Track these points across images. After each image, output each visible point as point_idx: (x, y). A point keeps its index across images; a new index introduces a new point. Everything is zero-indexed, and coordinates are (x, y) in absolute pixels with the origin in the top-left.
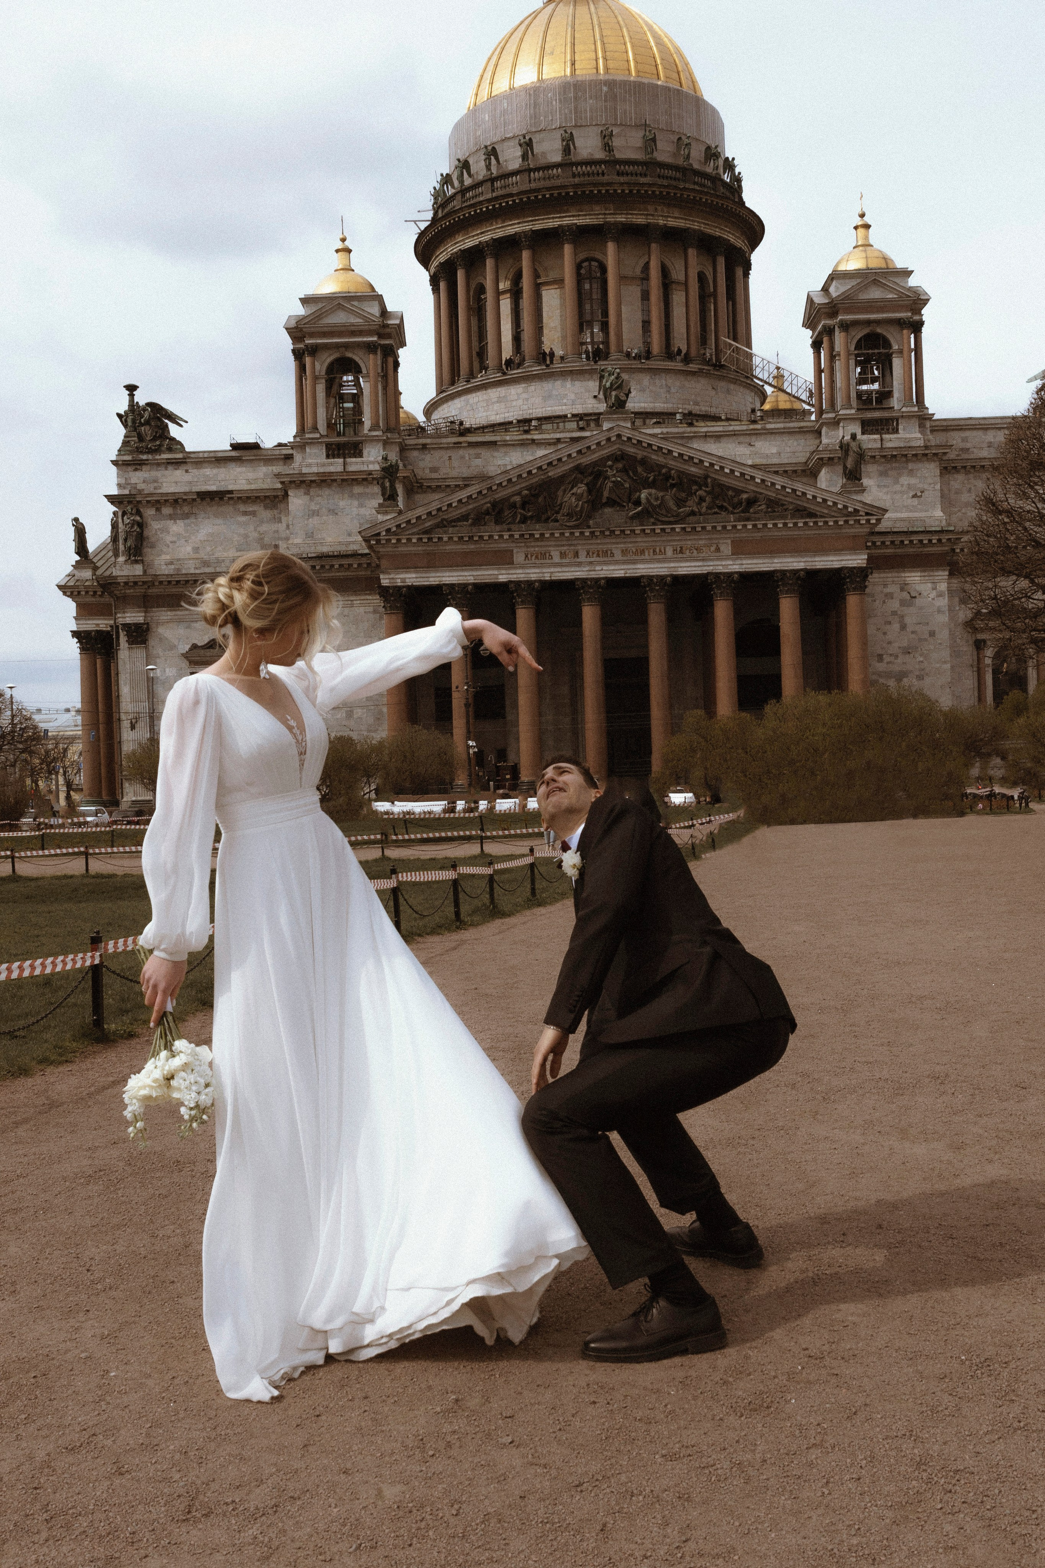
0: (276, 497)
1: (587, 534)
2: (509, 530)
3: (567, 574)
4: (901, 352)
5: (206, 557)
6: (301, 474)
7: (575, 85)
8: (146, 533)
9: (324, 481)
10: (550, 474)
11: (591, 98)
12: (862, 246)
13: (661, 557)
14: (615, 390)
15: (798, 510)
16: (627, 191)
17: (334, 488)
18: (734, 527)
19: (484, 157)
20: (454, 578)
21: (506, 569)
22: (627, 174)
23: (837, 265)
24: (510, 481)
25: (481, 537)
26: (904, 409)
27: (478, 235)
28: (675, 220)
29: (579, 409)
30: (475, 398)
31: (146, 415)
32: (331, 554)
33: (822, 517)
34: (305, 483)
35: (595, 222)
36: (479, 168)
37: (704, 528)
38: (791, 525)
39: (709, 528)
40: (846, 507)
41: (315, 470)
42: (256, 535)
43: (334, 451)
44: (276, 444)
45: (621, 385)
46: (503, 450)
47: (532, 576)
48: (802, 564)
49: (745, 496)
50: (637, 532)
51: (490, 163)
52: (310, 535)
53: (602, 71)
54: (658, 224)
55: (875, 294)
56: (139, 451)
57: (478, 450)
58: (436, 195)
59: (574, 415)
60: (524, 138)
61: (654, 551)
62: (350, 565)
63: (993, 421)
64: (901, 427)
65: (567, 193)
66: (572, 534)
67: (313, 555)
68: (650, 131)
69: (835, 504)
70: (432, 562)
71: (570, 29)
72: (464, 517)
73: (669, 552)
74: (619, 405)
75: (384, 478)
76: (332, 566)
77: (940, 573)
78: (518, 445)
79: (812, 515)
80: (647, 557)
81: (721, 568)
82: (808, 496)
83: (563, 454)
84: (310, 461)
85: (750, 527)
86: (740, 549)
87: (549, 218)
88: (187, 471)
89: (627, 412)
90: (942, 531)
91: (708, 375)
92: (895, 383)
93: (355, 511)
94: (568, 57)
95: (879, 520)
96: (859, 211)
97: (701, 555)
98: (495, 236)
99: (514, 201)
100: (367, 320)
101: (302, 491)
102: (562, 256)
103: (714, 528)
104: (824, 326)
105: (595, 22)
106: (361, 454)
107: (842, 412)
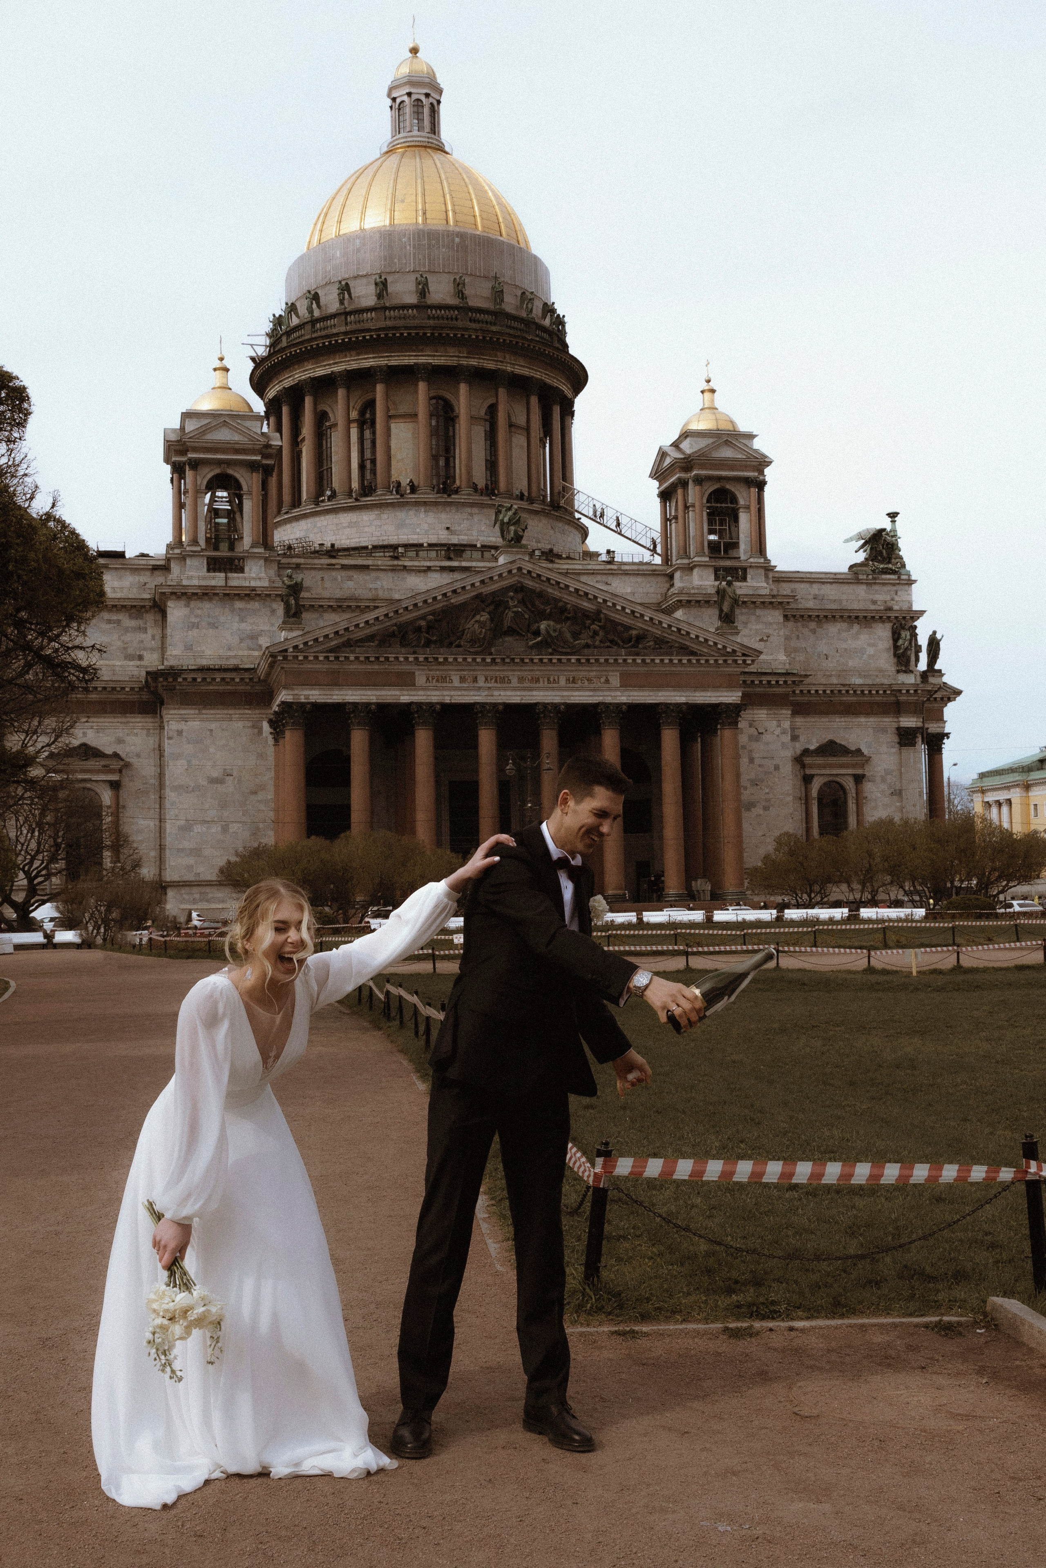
0: (144, 607)
1: (489, 660)
2: (414, 653)
3: (466, 698)
4: (748, 508)
6: (179, 585)
7: (429, 234)
9: (206, 594)
10: (452, 601)
11: (443, 246)
12: (709, 408)
13: (555, 685)
14: (514, 524)
15: (682, 648)
16: (481, 338)
17: (215, 602)
18: (625, 660)
19: (337, 292)
20: (357, 697)
21: (408, 690)
22: (479, 322)
23: (686, 424)
24: (415, 605)
25: (387, 659)
26: (752, 560)
27: (330, 364)
28: (521, 368)
29: (433, 540)
30: (323, 522)
32: (212, 667)
33: (701, 655)
34: (186, 595)
35: (449, 363)
36: (331, 302)
37: (597, 660)
38: (676, 661)
39: (602, 661)
40: (725, 647)
41: (195, 582)
42: (119, 644)
43: (214, 565)
44: (138, 554)
45: (519, 520)
46: (374, 574)
47: (433, 698)
48: (684, 698)
49: (634, 632)
50: (535, 661)
51: (344, 298)
52: (189, 647)
53: (451, 222)
54: (504, 371)
55: (727, 453)
57: (351, 573)
58: (278, 321)
59: (430, 545)
60: (380, 277)
61: (548, 680)
62: (233, 679)
63: (818, 576)
64: (749, 576)
65: (425, 334)
66: (474, 660)
67: (193, 667)
68: (499, 284)
69: (715, 644)
70: (335, 681)
71: (419, 181)
72: (371, 638)
73: (563, 682)
74: (517, 540)
75: (288, 595)
76: (213, 679)
77: (784, 712)
79: (693, 653)
80: (541, 685)
81: (610, 698)
82: (692, 636)
83: (467, 583)
84: (192, 573)
85: (639, 661)
86: (627, 683)
87: (405, 356)
89: (525, 546)
90: (787, 674)
92: (741, 536)
93: (236, 625)
94: (420, 207)
95: (753, 661)
96: (705, 377)
97: (592, 686)
98: (349, 368)
99: (371, 336)
100: (252, 439)
101: (182, 603)
102: (416, 392)
103: (606, 660)
104: (679, 479)
105: (443, 177)
106: (241, 570)
107: (696, 559)
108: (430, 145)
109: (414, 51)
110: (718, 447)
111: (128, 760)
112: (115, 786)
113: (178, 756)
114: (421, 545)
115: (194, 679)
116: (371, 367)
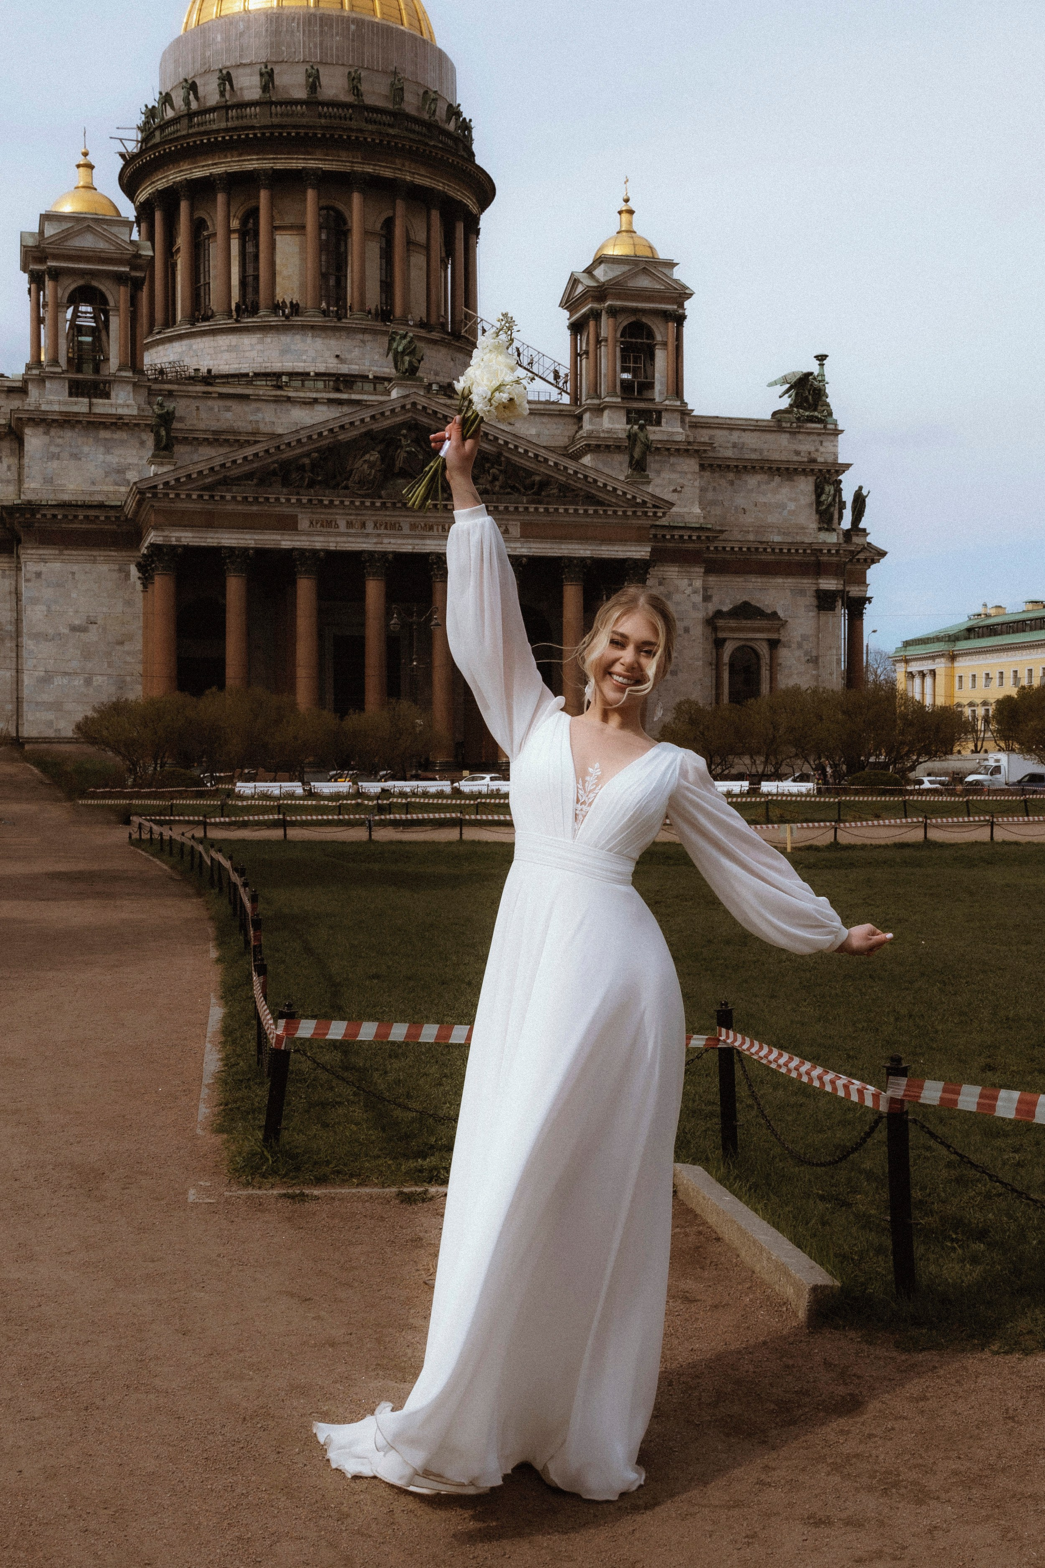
1: (378, 504)
2: (298, 494)
3: (353, 545)
4: (665, 344)
6: (37, 410)
7: (321, 19)
9: (67, 421)
10: (339, 438)
11: (337, 34)
12: (627, 231)
14: (407, 355)
15: (588, 497)
16: (377, 141)
17: (77, 430)
18: (526, 509)
19: (217, 82)
20: (233, 541)
21: (290, 535)
22: (376, 123)
23: (600, 249)
24: (299, 441)
25: (267, 499)
26: (667, 402)
27: (209, 165)
28: (422, 178)
29: (322, 369)
30: (199, 344)
32: (74, 502)
33: (609, 505)
34: (45, 422)
35: (342, 169)
36: (210, 93)
37: (496, 508)
38: (581, 512)
39: (501, 508)
40: (634, 498)
41: (56, 408)
43: (77, 389)
45: (414, 350)
46: (254, 405)
47: (317, 544)
48: (589, 552)
49: (537, 478)
51: (224, 89)
52: (48, 480)
53: (347, 7)
54: (404, 180)
55: (644, 282)
57: (229, 403)
58: (151, 113)
59: (319, 374)
60: (266, 67)
62: (97, 517)
63: (740, 422)
64: (664, 420)
65: (315, 134)
66: (362, 503)
67: (54, 503)
68: (399, 80)
69: (625, 493)
70: (210, 522)
72: (249, 476)
74: (412, 372)
75: (159, 426)
76: (76, 517)
77: (697, 569)
78: (271, 401)
79: (600, 503)
80: (435, 533)
82: (599, 484)
83: (356, 418)
84: (52, 397)
85: (542, 510)
86: (528, 533)
87: (292, 159)
89: (420, 379)
90: (701, 529)
91: (448, 345)
92: (657, 375)
93: (100, 457)
95: (664, 514)
96: (623, 196)
98: (230, 170)
99: (255, 135)
100: (120, 247)
101: (41, 430)
102: (304, 200)
103: (506, 508)
104: (591, 309)
106: (107, 396)
107: (607, 399)
110: (635, 275)
113: (35, 601)
114: (308, 374)
115: (55, 516)
116: (255, 169)
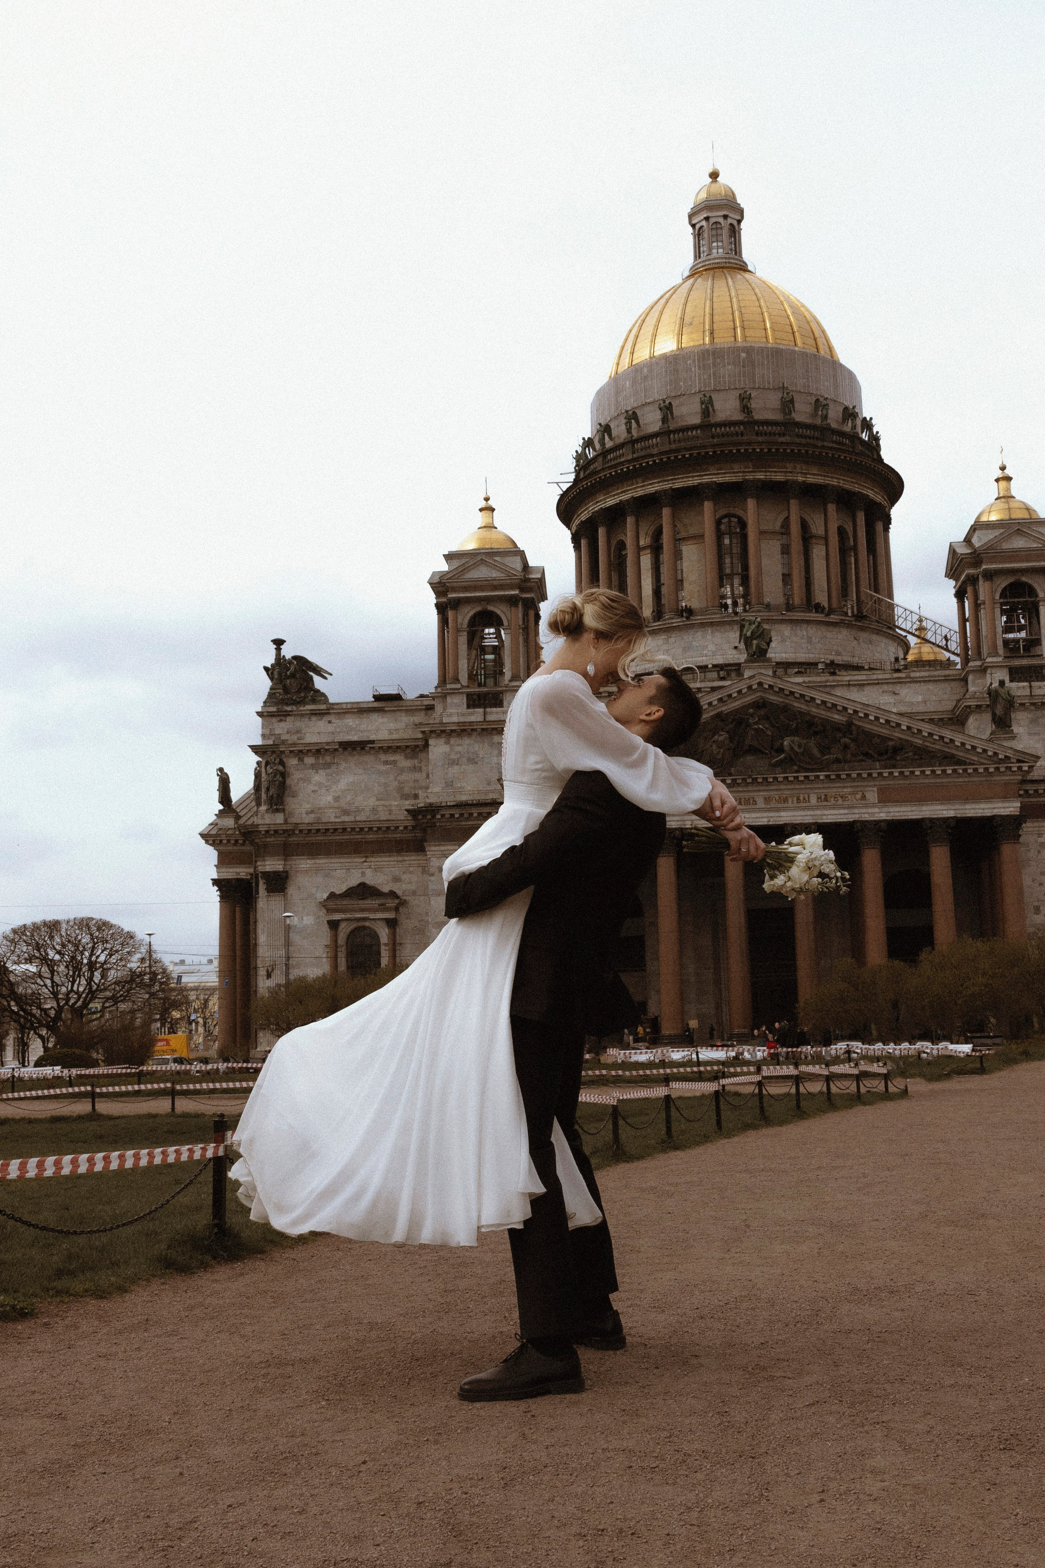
0: (417, 746)
5: (346, 807)
6: (442, 724)
7: (715, 353)
8: (288, 782)
9: (464, 730)
11: (729, 364)
12: (1004, 497)
13: (805, 805)
14: (757, 638)
15: (946, 757)
16: (766, 450)
17: (474, 738)
18: (880, 774)
19: (624, 421)
22: (766, 435)
23: (979, 516)
27: (618, 494)
28: (814, 477)
29: (720, 660)
31: (292, 668)
32: (470, 802)
33: (970, 764)
34: (446, 733)
35: (734, 479)
36: (620, 431)
37: (848, 775)
38: (939, 772)
39: (854, 775)
40: (996, 754)
41: (455, 719)
42: (396, 784)
43: (475, 701)
44: (418, 695)
45: (762, 632)
48: (952, 812)
49: (891, 743)
50: (779, 779)
51: (631, 427)
52: (449, 784)
53: (740, 339)
54: (796, 482)
55: (1019, 543)
56: (284, 702)
59: (715, 666)
60: (664, 402)
61: (798, 799)
65: (707, 453)
67: (452, 804)
68: (788, 393)
69: (985, 751)
71: (708, 302)
73: (813, 800)
74: (759, 655)
76: (471, 814)
79: (960, 762)
80: (790, 804)
81: (866, 815)
82: (957, 743)
84: (451, 711)
85: (896, 774)
86: (885, 798)
87: (689, 477)
88: (330, 722)
89: (768, 661)
91: (849, 626)
92: (1043, 631)
94: (707, 327)
95: (1030, 767)
96: (1000, 464)
97: (846, 803)
98: (636, 495)
99: (654, 461)
100: (509, 574)
101: (442, 741)
102: (701, 513)
103: (859, 775)
104: (967, 576)
105: (733, 294)
106: (499, 704)
107: (989, 660)
108: (728, 265)
109: (714, 175)
110: (1010, 536)
111: (404, 898)
112: (392, 924)
114: (706, 666)
115: (452, 815)
116: (656, 492)
